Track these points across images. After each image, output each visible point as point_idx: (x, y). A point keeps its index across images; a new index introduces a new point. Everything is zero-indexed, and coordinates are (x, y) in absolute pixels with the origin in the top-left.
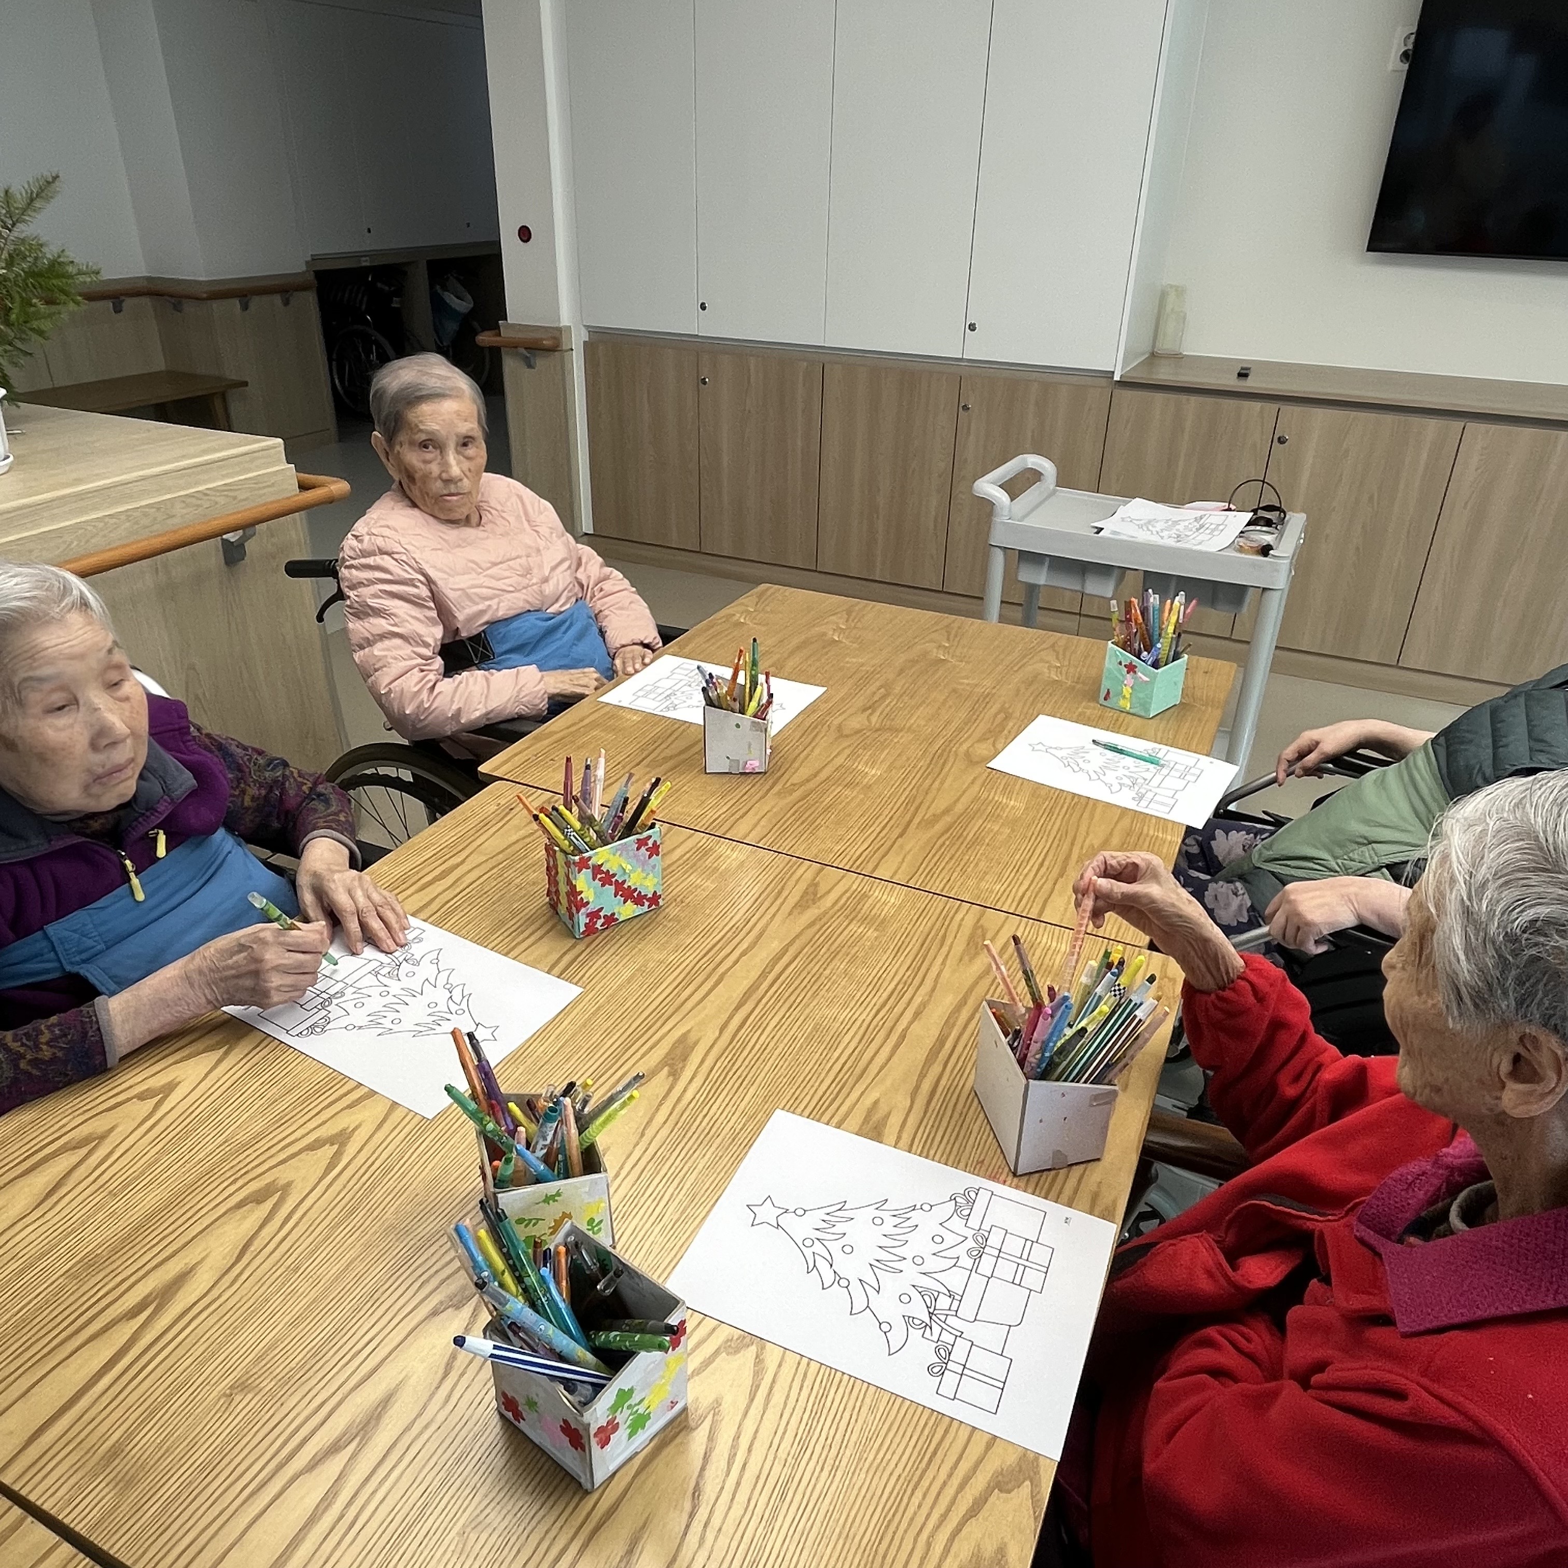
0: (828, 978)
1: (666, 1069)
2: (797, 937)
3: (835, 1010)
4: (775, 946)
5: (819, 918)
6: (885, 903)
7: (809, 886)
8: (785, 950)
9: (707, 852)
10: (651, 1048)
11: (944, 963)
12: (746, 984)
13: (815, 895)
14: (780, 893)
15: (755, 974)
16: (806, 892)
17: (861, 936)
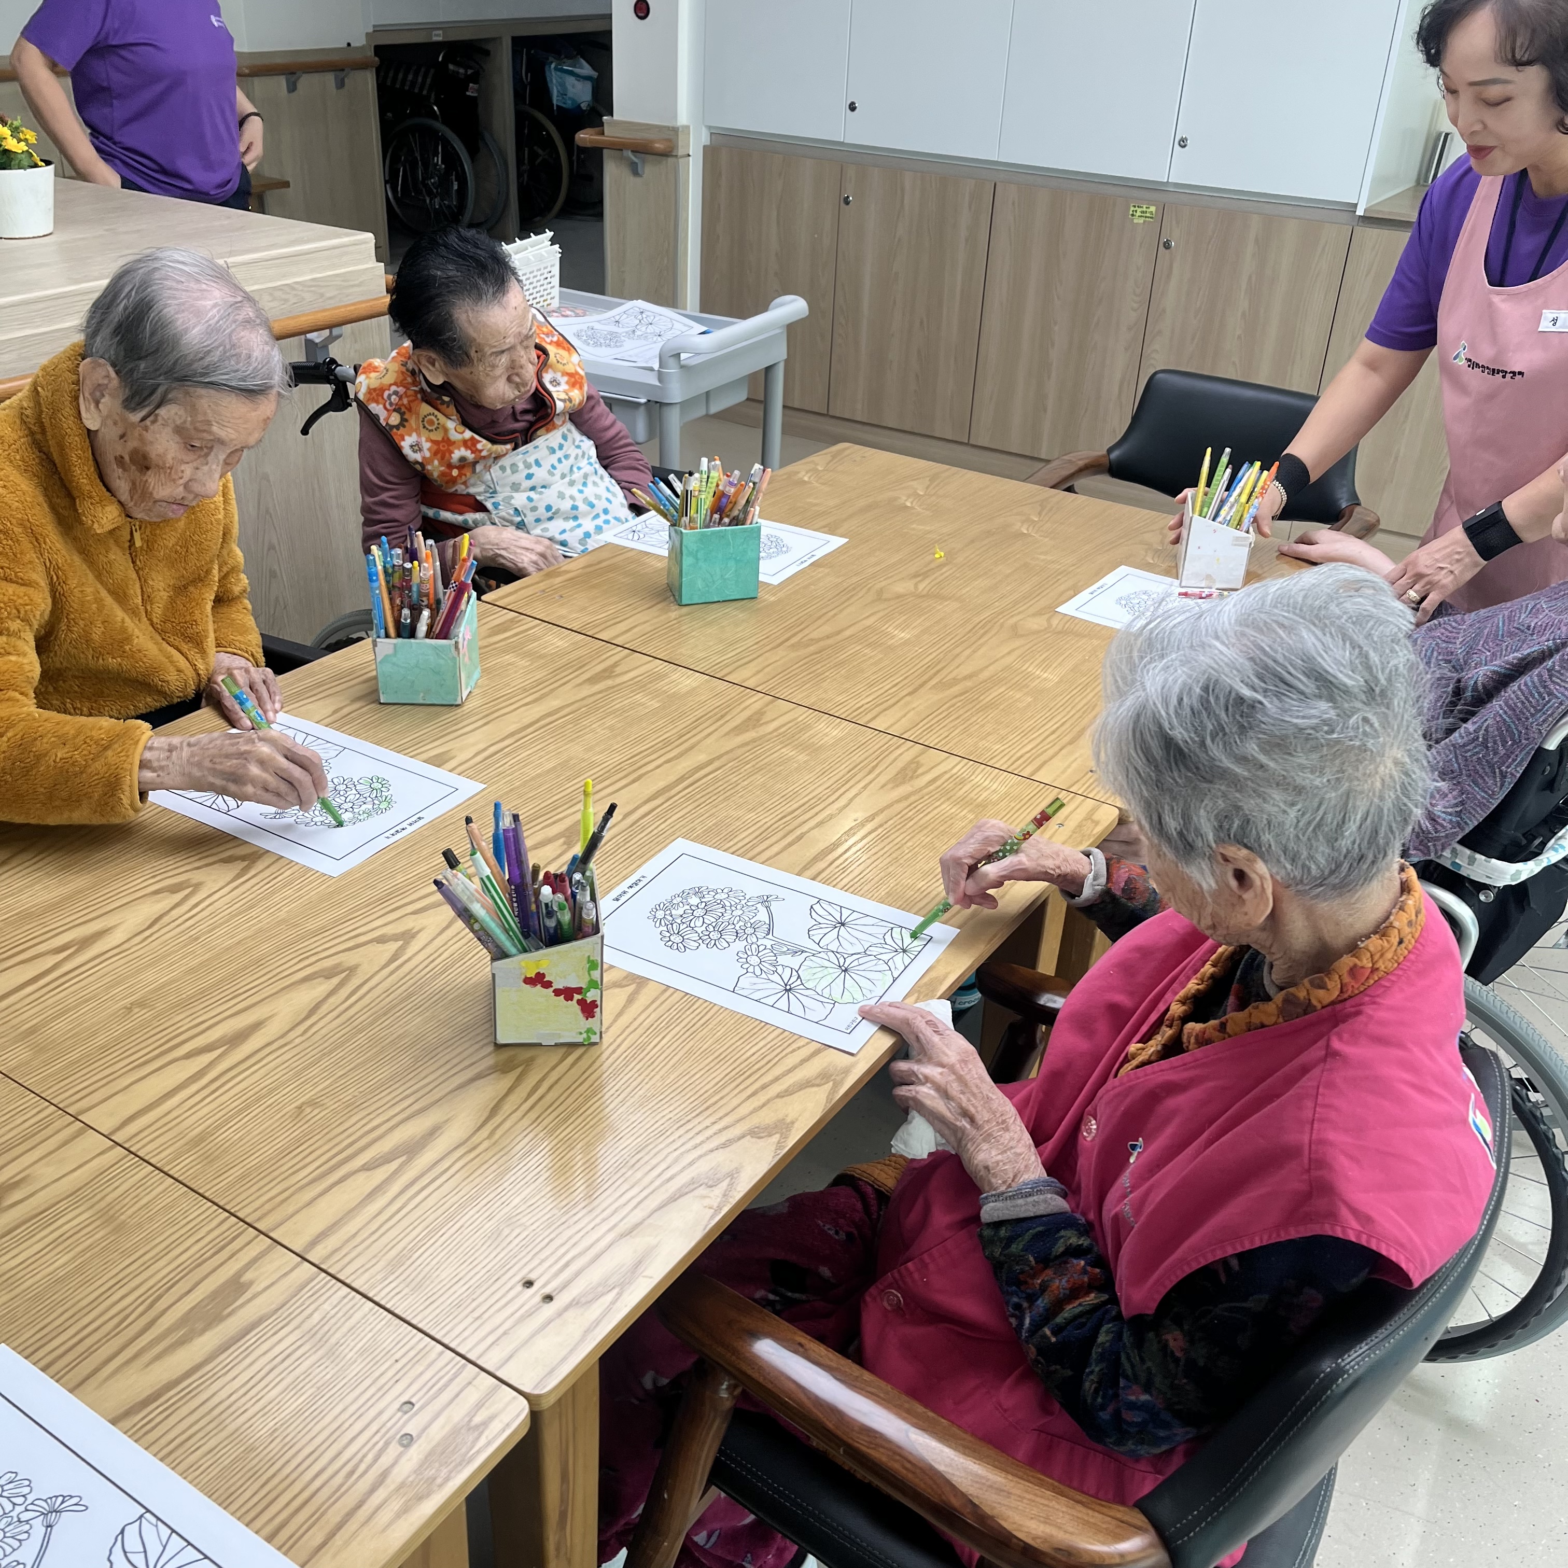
0: (745, 788)
1: (562, 840)
2: (727, 753)
3: (740, 813)
4: (702, 758)
5: (754, 740)
6: (826, 735)
7: (755, 713)
8: (710, 762)
9: (661, 677)
10: (554, 823)
11: (865, 787)
12: (661, 784)
13: (758, 720)
14: (722, 717)
15: (672, 778)
16: (749, 719)
17: (789, 759)
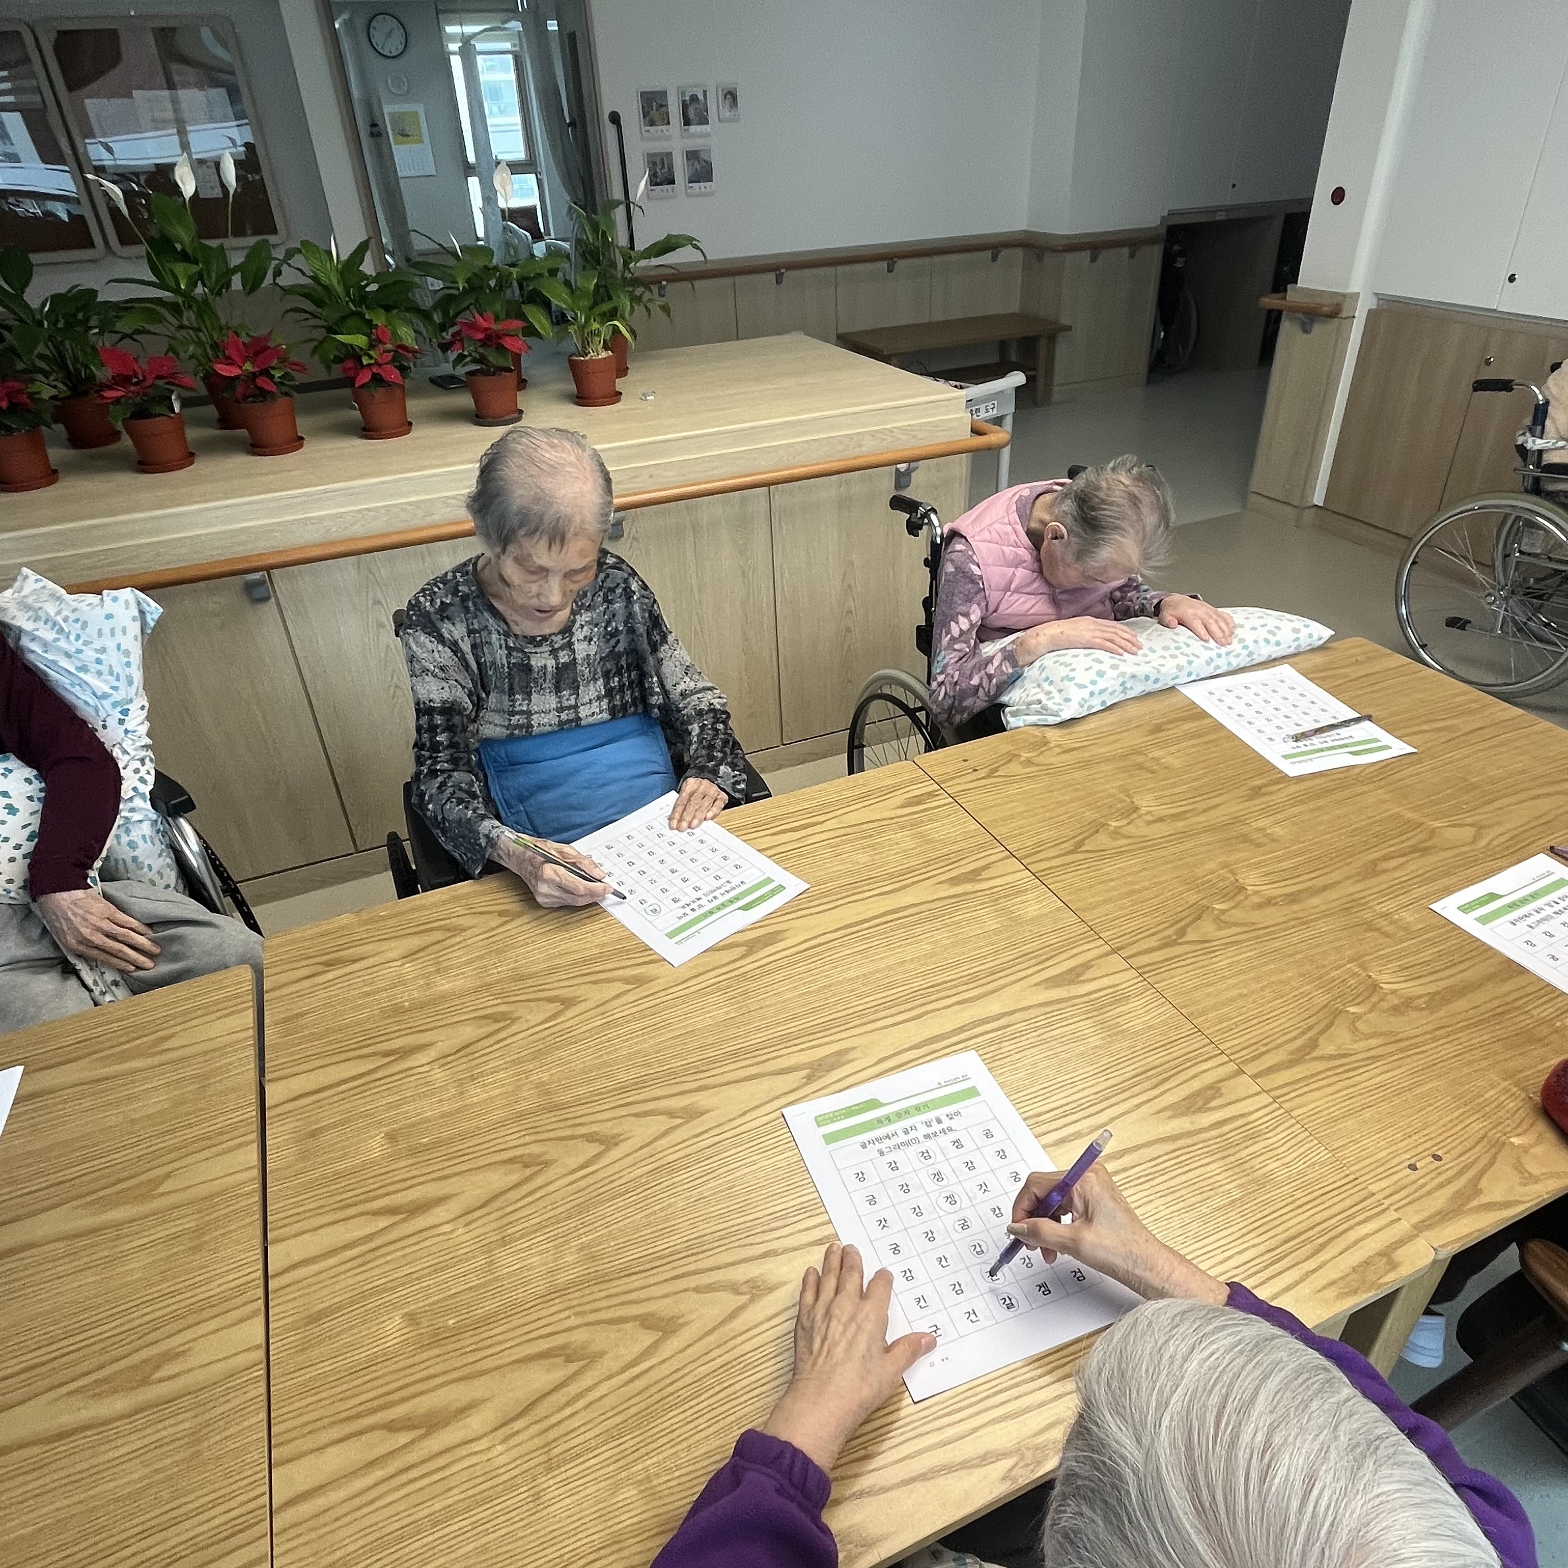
1: (805, 1072)
2: (1020, 1010)
4: (993, 1009)
5: (1060, 1001)
6: (1139, 1016)
7: (1082, 965)
9: (1018, 893)
10: (816, 1046)
12: (936, 1031)
13: (1079, 976)
14: (1047, 959)
15: (949, 1027)
16: (1070, 971)
17: (1082, 1038)
